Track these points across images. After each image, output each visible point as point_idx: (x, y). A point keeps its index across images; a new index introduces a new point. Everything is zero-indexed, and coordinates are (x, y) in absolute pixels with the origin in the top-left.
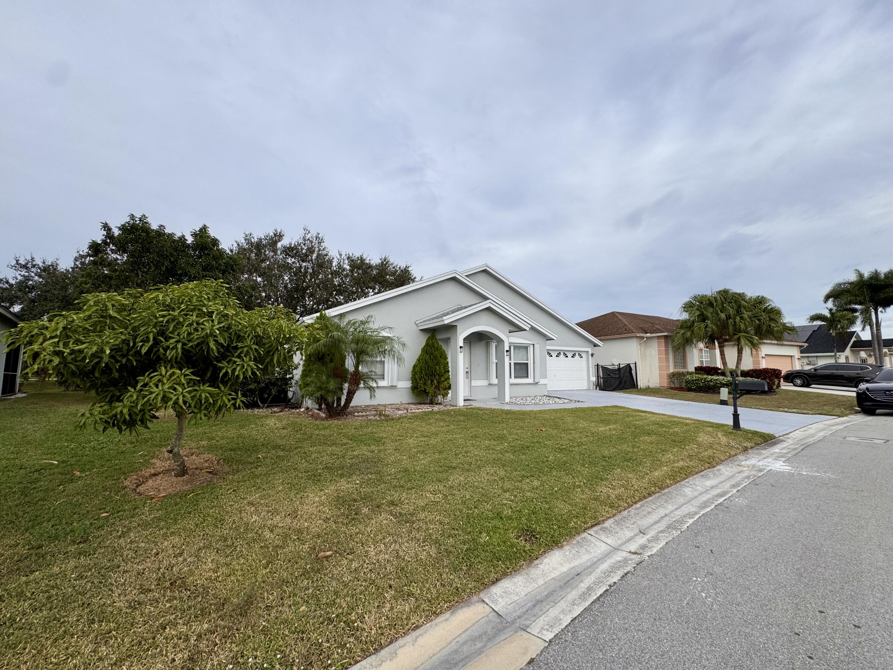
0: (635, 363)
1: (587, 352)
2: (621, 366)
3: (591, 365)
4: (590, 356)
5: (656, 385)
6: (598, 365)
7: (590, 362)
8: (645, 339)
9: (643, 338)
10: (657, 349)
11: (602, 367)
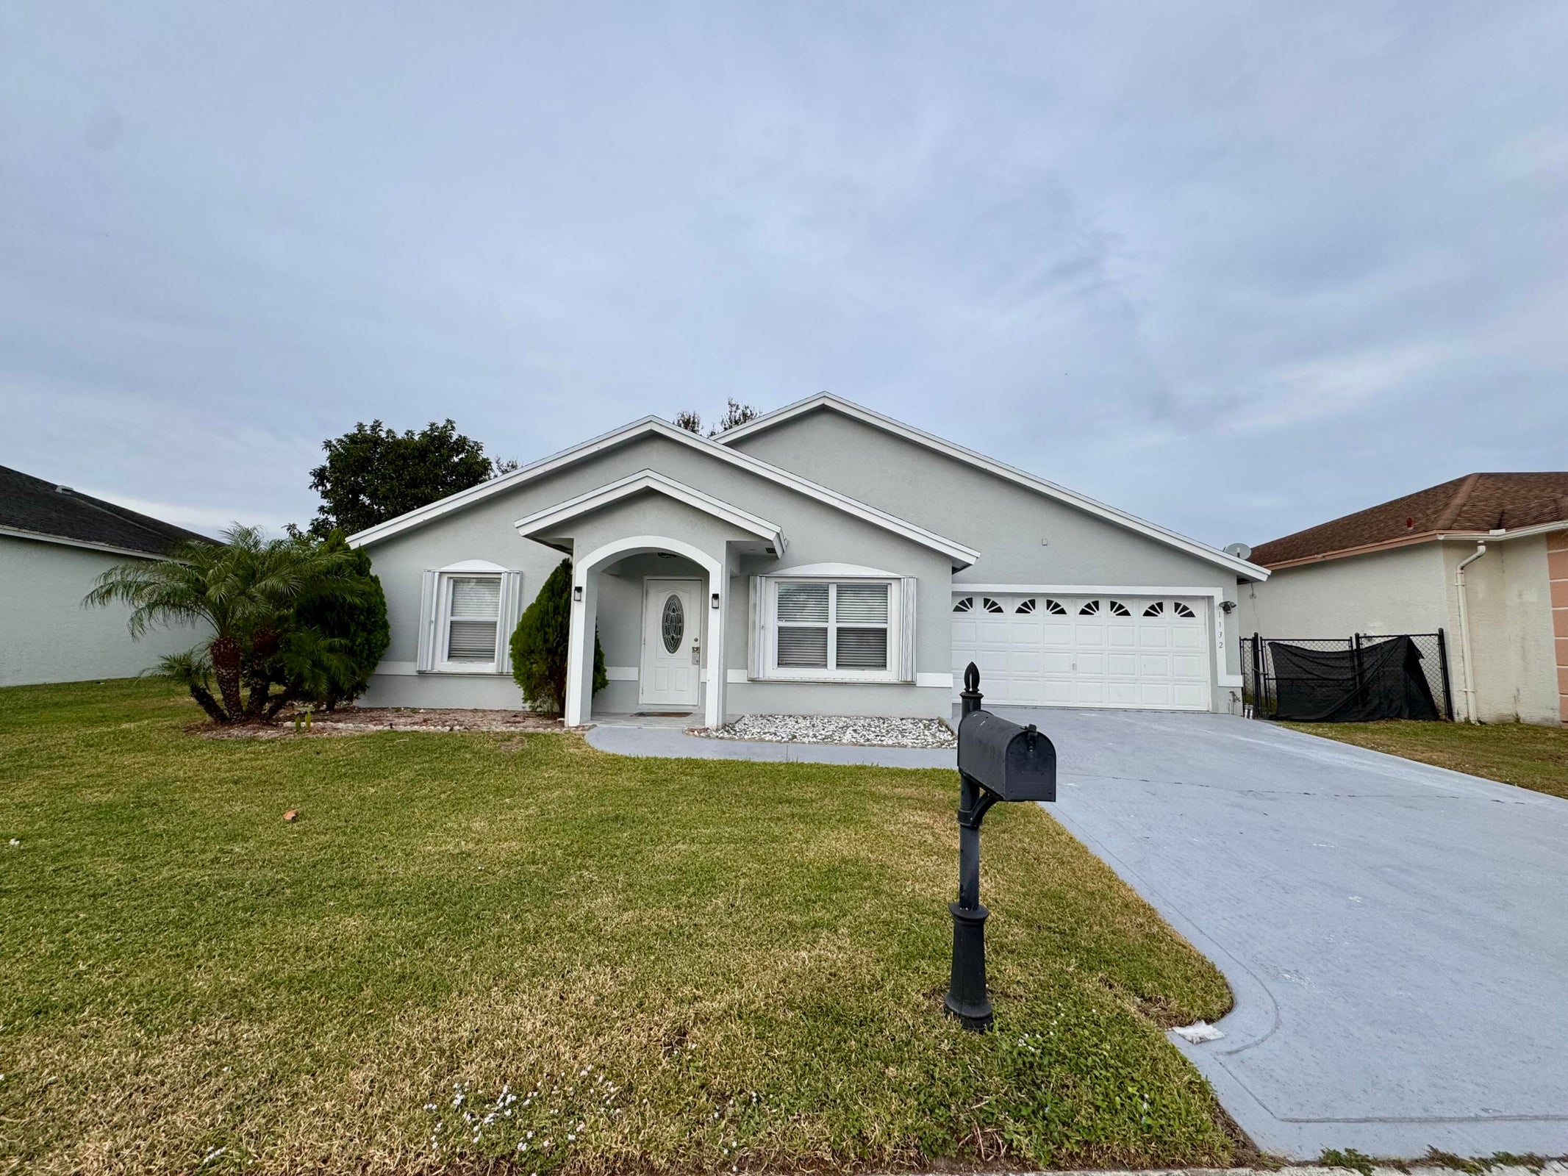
0: (1441, 636)
1: (1210, 598)
2: (1365, 644)
3: (1220, 640)
4: (1219, 613)
5: (1549, 714)
6: (1255, 640)
7: (1220, 629)
8: (1482, 549)
9: (1473, 545)
10: (1547, 581)
11: (1275, 646)
